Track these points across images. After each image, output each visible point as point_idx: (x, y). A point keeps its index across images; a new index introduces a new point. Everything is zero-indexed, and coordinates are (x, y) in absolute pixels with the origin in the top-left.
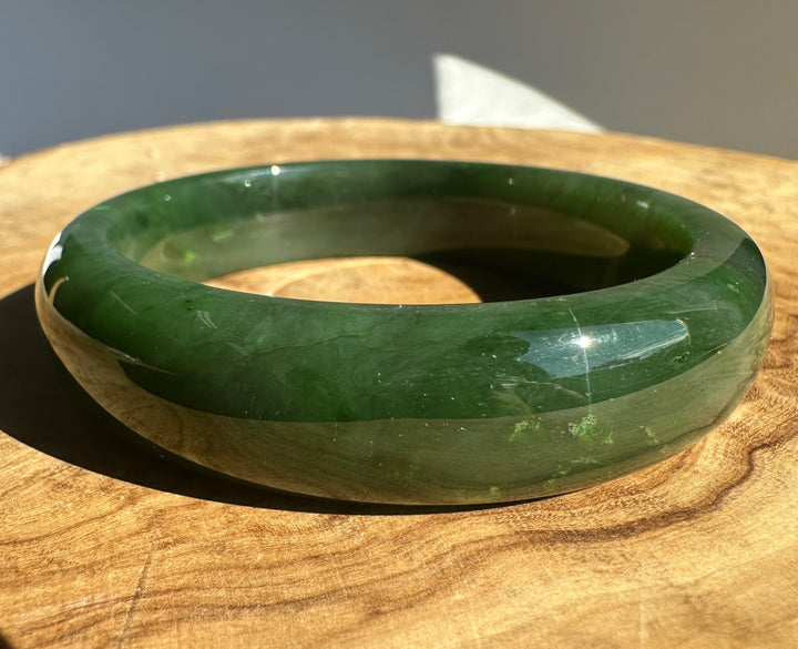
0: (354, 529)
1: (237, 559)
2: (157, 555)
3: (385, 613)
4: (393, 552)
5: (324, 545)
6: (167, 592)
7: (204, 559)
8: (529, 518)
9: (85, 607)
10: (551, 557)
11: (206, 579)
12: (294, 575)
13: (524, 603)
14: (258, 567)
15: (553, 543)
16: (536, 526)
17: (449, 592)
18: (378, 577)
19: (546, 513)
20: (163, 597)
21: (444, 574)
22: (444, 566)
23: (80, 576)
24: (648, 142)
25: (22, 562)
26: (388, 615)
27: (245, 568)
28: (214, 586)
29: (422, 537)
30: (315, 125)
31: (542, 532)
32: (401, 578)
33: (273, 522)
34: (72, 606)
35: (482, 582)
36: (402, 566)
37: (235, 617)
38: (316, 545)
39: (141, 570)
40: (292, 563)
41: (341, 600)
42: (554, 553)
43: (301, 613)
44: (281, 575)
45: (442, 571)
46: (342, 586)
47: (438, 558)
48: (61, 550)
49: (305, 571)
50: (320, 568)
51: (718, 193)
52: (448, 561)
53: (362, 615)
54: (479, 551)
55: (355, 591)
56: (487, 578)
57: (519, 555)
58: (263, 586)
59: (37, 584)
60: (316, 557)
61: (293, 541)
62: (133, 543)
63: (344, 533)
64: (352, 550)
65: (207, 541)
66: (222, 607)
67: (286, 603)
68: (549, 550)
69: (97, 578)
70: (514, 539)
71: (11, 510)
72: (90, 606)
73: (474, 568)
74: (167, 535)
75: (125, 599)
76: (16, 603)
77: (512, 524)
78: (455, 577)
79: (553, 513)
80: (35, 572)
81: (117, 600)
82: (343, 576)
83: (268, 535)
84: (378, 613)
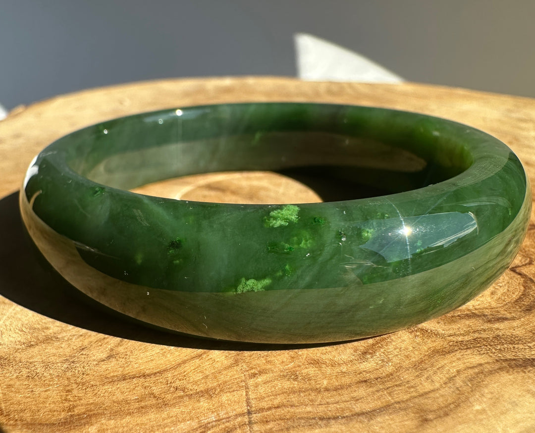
0: (383, 361)
1: (310, 384)
2: (251, 382)
3: (431, 420)
4: (418, 376)
5: (367, 373)
6: (269, 409)
7: (287, 384)
8: (500, 349)
9: (216, 421)
10: (529, 378)
11: (294, 399)
12: (355, 394)
13: (525, 411)
14: (327, 390)
15: (525, 367)
16: (509, 356)
17: (469, 404)
18: (414, 394)
19: (511, 346)
20: (268, 413)
21: (460, 391)
22: (458, 385)
23: (202, 399)
24: (460, 92)
25: (156, 390)
26: (435, 422)
27: (318, 391)
28: (302, 404)
29: (432, 365)
30: (227, 82)
31: (514, 360)
32: (432, 395)
33: (324, 357)
34: (206, 421)
35: (489, 396)
36: (428, 386)
37: (326, 426)
38: (361, 373)
39: (244, 394)
40: (350, 386)
41: (396, 411)
42: (530, 375)
43: (372, 422)
44: (346, 395)
45: (457, 388)
46: (393, 401)
47: (451, 379)
48: (180, 380)
49: (362, 391)
50: (371, 389)
51: (523, 125)
52: (459, 382)
53: (415, 422)
54: (477, 374)
55: (403, 405)
56: (492, 393)
57: (505, 377)
58: (337, 403)
59: (174, 405)
60: (365, 381)
61: (344, 370)
62: (229, 374)
63: (377, 364)
64: (388, 376)
65: (281, 371)
66: (314, 418)
67: (358, 415)
68: (525, 372)
69: (215, 400)
70: (497, 366)
71: (131, 352)
72: (218, 420)
73: (478, 386)
74: (252, 368)
75: (242, 415)
76: (164, 420)
77: (491, 355)
78: (468, 392)
79: (516, 346)
80: (169, 396)
81: (237, 416)
82: (390, 394)
83: (324, 366)
84: (426, 420)
